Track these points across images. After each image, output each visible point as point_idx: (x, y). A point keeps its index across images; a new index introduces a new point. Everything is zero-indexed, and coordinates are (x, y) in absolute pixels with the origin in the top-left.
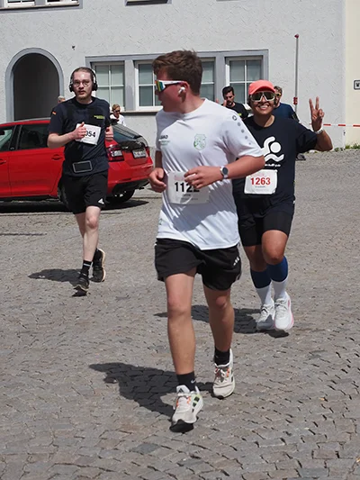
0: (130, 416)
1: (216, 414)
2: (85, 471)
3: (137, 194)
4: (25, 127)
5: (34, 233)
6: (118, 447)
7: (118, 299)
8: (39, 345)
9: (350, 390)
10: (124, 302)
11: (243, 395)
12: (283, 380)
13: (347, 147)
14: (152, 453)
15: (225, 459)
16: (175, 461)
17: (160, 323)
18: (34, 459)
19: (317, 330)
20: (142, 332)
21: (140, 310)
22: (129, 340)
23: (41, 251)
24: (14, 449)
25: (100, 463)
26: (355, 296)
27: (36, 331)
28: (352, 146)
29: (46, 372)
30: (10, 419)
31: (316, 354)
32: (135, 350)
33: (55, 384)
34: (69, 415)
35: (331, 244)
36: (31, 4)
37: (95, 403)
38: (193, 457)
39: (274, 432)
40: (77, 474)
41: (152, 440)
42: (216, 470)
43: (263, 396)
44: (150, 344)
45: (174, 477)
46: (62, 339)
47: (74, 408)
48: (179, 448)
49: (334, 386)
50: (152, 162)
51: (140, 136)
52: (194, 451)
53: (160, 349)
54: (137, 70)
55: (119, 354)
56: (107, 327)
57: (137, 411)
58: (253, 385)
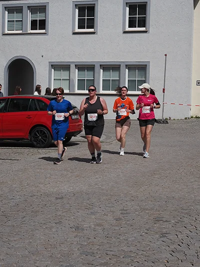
3: (73, 139)
4: (12, 99)
5: (14, 159)
7: (57, 198)
8: (10, 223)
9: (182, 257)
10: (60, 200)
11: (122, 257)
12: (144, 249)
13: (192, 117)
17: (79, 213)
19: (166, 221)
20: (68, 218)
21: (67, 205)
22: (60, 223)
23: (17, 169)
26: (189, 202)
27: (9, 215)
28: (194, 117)
29: (12, 239)
31: (164, 235)
32: (63, 228)
33: (17, 246)
34: (23, 265)
35: (178, 172)
36: (20, 32)
37: (37, 258)
43: (132, 258)
44: (71, 226)
46: (23, 220)
47: (25, 261)
49: (173, 254)
50: (82, 122)
51: (76, 107)
53: (77, 228)
54: (77, 70)
55: (54, 230)
56: (49, 214)
57: (61, 264)
58: (127, 252)
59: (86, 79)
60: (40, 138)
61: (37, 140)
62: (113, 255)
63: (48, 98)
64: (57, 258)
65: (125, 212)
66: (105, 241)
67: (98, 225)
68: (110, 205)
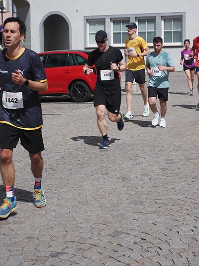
0: (108, 216)
1: (155, 216)
2: (82, 246)
4: (50, 55)
5: (55, 114)
6: (101, 233)
7: (101, 151)
8: (57, 176)
10: (104, 152)
11: (170, 205)
12: (192, 197)
14: (119, 237)
15: (160, 241)
16: (132, 241)
17: (124, 164)
18: (54, 239)
20: (114, 169)
21: (113, 157)
22: (107, 174)
23: (58, 123)
24: (43, 233)
25: (91, 242)
27: (56, 168)
29: (62, 190)
30: (42, 216)
32: (110, 179)
33: (66, 197)
34: (74, 215)
37: (88, 208)
38: (142, 239)
39: (188, 226)
40: (78, 247)
41: (120, 229)
42: (155, 247)
43: (181, 206)
44: (118, 176)
45: (132, 250)
46: (70, 173)
47: (76, 211)
48: (134, 234)
52: (142, 236)
53: (124, 179)
54: (112, 24)
55: (101, 181)
56: (95, 166)
57: (112, 213)
58: (176, 200)
59: (121, 32)
60: (79, 92)
61: (77, 95)
62: (162, 204)
63: (86, 53)
64: (107, 207)
65: (169, 162)
66: (153, 190)
67: (144, 175)
68: (154, 156)
